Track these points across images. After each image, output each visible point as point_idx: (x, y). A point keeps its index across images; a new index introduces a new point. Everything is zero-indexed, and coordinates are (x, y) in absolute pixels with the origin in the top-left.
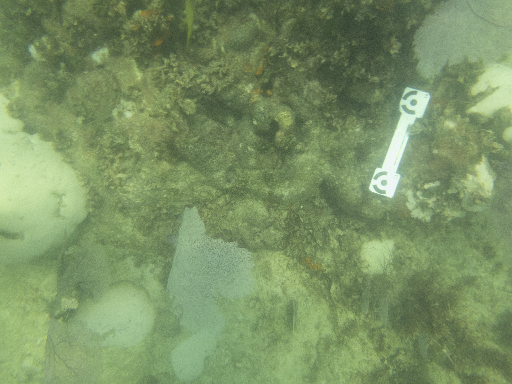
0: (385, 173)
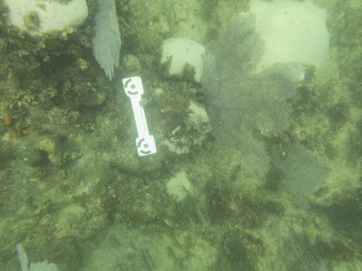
0: (143, 140)
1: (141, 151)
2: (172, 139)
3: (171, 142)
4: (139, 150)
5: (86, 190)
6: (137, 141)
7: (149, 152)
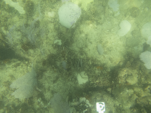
1: (103, 105)
2: (87, 106)
3: (88, 105)
4: (104, 105)
5: (127, 91)
6: (104, 110)
7: (99, 103)
